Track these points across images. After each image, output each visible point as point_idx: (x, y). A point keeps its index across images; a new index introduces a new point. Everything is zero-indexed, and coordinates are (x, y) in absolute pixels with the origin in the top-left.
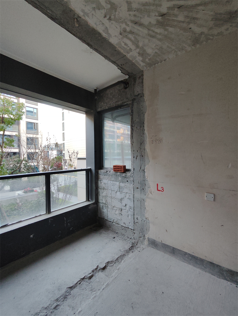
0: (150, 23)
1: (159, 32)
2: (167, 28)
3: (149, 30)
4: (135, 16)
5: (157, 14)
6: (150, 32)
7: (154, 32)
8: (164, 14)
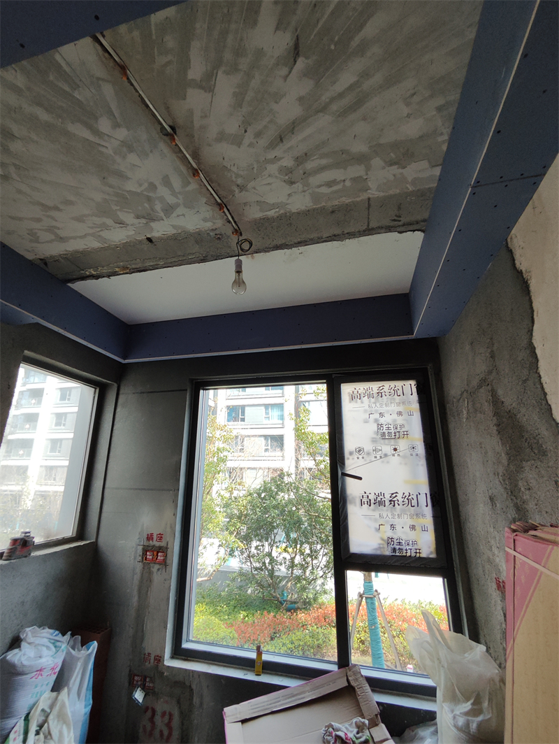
3: (323, 109)
4: (258, 135)
5: (284, 71)
6: (334, 107)
7: (341, 95)
8: (296, 45)
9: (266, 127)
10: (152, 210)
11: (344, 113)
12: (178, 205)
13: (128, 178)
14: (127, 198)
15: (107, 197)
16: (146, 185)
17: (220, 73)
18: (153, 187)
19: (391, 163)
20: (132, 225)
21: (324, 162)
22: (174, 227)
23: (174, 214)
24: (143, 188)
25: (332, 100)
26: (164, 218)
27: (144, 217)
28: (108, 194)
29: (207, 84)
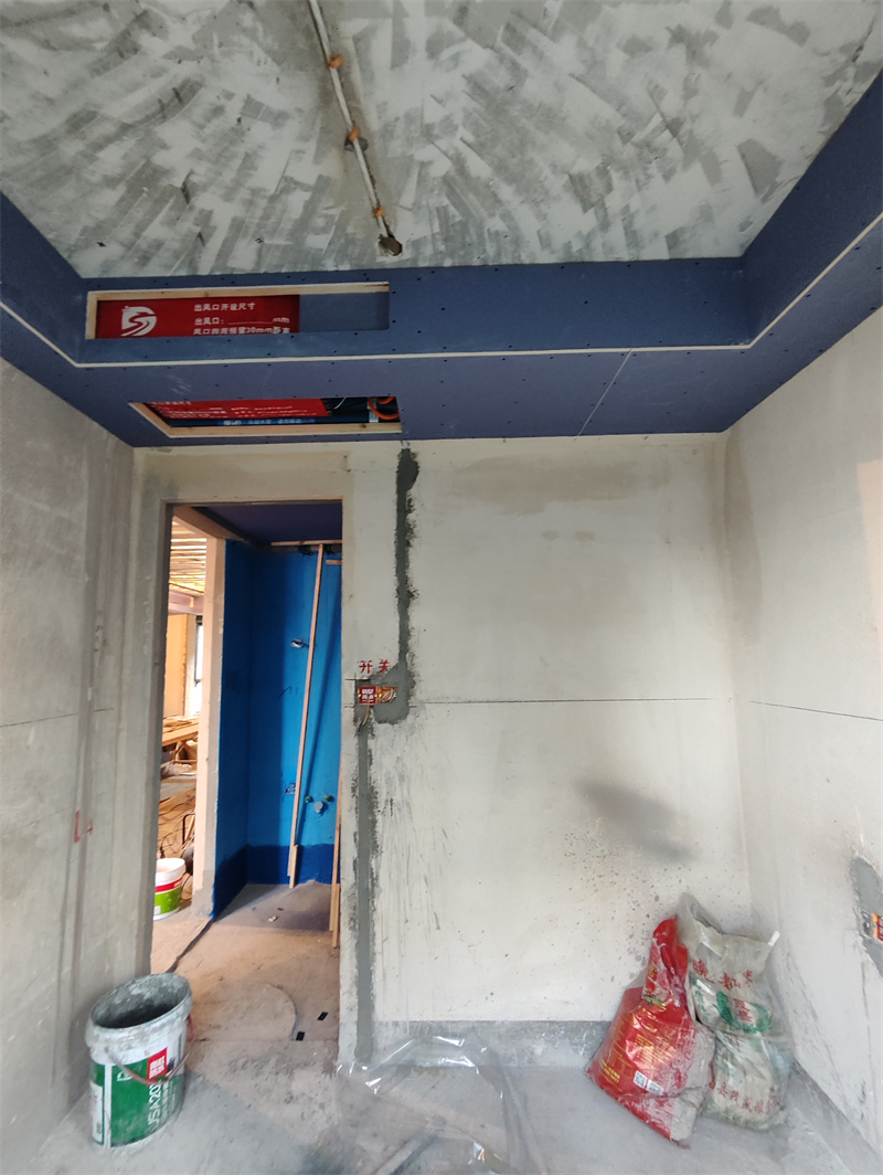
9: (209, 119)
11: (91, 116)
13: (470, 79)
14: (508, 27)
15: (544, 42)
16: (446, 54)
17: (272, 192)
18: (434, 48)
24: (453, 49)
25: (118, 136)
28: (535, 48)
29: (288, 185)
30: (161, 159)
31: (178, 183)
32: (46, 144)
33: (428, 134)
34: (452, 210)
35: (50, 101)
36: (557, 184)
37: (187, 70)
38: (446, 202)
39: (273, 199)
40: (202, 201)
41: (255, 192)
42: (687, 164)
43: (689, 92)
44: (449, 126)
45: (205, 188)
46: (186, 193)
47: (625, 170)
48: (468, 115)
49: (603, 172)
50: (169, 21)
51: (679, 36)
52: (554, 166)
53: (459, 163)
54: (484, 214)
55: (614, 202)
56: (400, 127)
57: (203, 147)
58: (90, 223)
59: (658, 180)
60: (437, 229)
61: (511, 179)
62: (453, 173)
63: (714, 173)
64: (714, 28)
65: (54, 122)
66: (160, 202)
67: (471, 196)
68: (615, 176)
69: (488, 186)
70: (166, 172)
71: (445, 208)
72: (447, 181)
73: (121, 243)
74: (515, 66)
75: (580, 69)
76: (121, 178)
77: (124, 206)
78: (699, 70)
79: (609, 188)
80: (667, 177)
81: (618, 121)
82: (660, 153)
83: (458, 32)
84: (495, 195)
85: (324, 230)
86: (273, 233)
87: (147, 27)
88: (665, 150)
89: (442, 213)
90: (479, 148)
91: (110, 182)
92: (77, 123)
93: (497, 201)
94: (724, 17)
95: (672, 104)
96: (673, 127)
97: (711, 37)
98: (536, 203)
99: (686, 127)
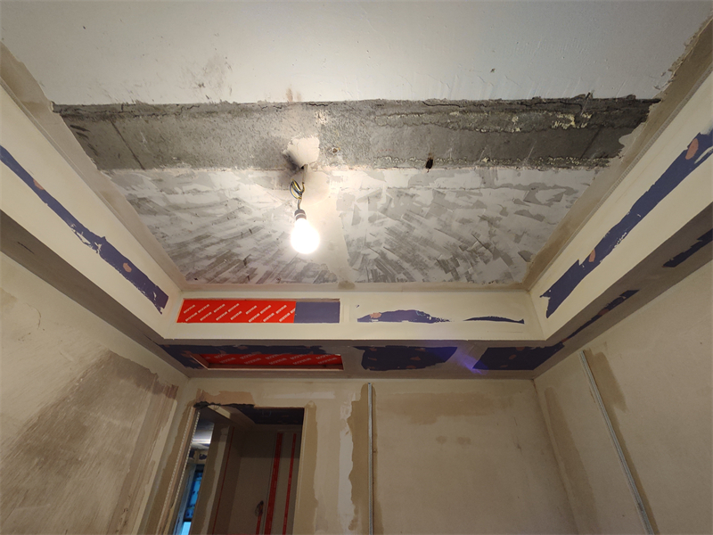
0: (239, 246)
1: (207, 249)
2: (213, 260)
3: (222, 241)
4: (268, 236)
5: (250, 257)
6: (215, 240)
7: (212, 244)
8: (245, 264)
9: (263, 239)
10: (391, 200)
11: (207, 236)
12: (361, 200)
13: (388, 229)
14: (406, 214)
15: (422, 219)
16: (376, 222)
17: (288, 263)
18: (371, 220)
19: (144, 199)
20: (429, 189)
21: (210, 211)
22: (382, 178)
23: (371, 191)
24: (381, 221)
25: (218, 243)
26: (384, 191)
27: (407, 194)
28: (418, 221)
30: (236, 250)
31: (243, 259)
32: (184, 245)
33: (368, 245)
34: (379, 270)
35: (190, 232)
36: (432, 263)
37: (258, 223)
38: (376, 268)
39: (287, 265)
40: (251, 265)
41: (279, 262)
42: (495, 258)
43: (491, 235)
44: (378, 243)
45: (255, 260)
46: (245, 262)
47: (465, 260)
48: (387, 240)
49: (454, 259)
50: (253, 210)
51: (483, 218)
52: (430, 258)
53: (383, 255)
54: (395, 273)
55: (461, 270)
56: (354, 243)
57: (258, 247)
58: (194, 271)
59: (481, 264)
60: (371, 277)
61: (408, 261)
62: (379, 258)
63: (508, 260)
64: (500, 216)
65: (190, 238)
66: (230, 265)
67: (388, 266)
68: (460, 262)
69: (397, 263)
70: (237, 255)
71: (375, 270)
72: (376, 260)
73: (207, 279)
74: (409, 226)
75: (439, 227)
76: (215, 256)
77: (212, 266)
78: (495, 229)
79: (458, 265)
80: (486, 262)
81: (459, 243)
82: (481, 254)
83: (383, 215)
84: (401, 266)
85: (312, 276)
86: (286, 277)
87: (243, 211)
88: (483, 253)
89: (374, 272)
90: (392, 251)
91: (208, 258)
92: (198, 239)
93: (402, 268)
94: (504, 212)
95: (484, 238)
96: (487, 246)
97: (500, 219)
98: (421, 269)
99: (493, 246)
